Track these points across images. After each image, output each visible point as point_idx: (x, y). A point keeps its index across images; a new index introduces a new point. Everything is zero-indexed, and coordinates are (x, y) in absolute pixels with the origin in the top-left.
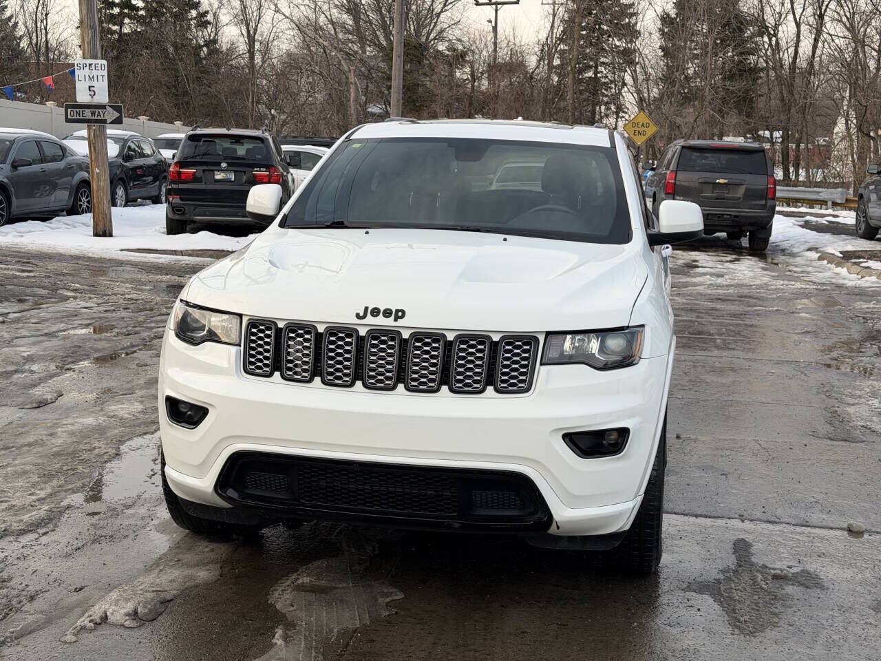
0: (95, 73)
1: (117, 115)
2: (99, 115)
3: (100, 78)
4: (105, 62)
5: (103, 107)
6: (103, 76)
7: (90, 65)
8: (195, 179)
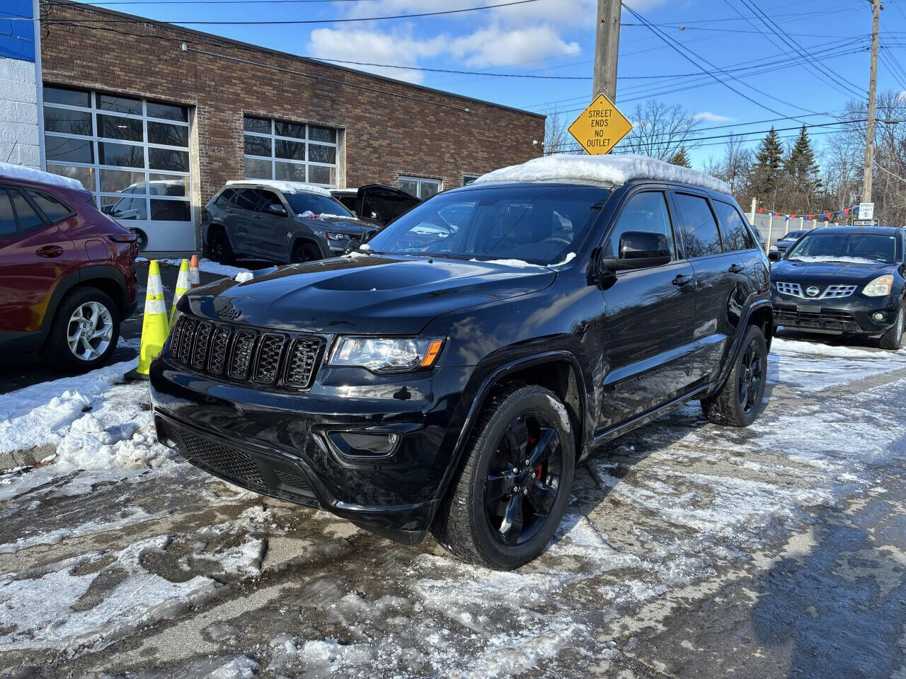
0: (868, 208)
6: (871, 209)
7: (867, 205)
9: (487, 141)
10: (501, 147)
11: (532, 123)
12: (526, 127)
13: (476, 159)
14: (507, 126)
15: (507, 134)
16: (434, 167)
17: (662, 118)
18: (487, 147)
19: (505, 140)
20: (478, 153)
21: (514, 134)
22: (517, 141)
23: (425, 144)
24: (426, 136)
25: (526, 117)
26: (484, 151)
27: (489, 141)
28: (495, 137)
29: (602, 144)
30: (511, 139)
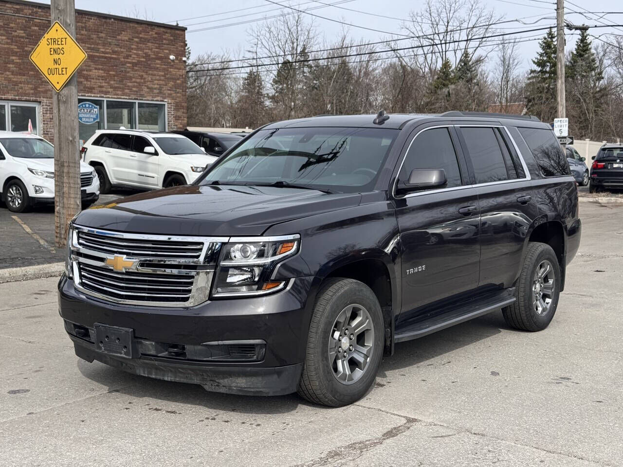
0: (563, 124)
1: (571, 140)
2: (563, 141)
3: (565, 126)
4: (567, 119)
5: (565, 138)
6: (566, 125)
7: (561, 121)
8: (604, 167)
9: (103, 57)
10: (124, 64)
11: (167, 36)
12: (158, 40)
13: (87, 78)
14: (130, 40)
15: (130, 49)
16: (28, 88)
17: (457, 14)
18: (103, 64)
19: (128, 56)
20: (90, 70)
21: (142, 50)
22: (147, 56)
23: (13, 62)
24: (14, 53)
25: (157, 29)
26: (99, 69)
27: (106, 58)
28: (114, 52)
29: (60, 73)
30: (137, 55)
